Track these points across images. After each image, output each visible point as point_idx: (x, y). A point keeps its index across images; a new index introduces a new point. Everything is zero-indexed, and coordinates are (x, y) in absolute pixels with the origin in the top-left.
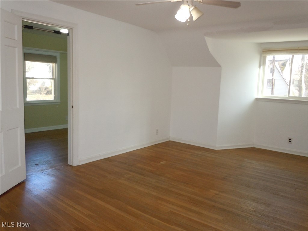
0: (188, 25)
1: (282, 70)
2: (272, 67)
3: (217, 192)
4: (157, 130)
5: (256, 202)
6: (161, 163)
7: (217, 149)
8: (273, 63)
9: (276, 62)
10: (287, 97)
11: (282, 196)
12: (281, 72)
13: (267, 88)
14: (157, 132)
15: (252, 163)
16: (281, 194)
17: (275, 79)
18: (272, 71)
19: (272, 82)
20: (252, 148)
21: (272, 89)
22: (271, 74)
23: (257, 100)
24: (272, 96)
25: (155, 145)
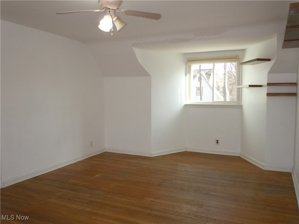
0: (112, 35)
1: (208, 78)
2: (199, 76)
3: (152, 199)
4: (91, 142)
5: (190, 204)
6: (95, 176)
7: (152, 156)
8: (200, 72)
9: (203, 71)
10: (212, 102)
11: (213, 195)
12: (207, 80)
13: (196, 95)
14: (91, 145)
15: (185, 166)
16: (213, 193)
17: (202, 87)
18: (200, 79)
19: (200, 90)
20: (184, 152)
21: (201, 95)
22: (199, 82)
23: (186, 106)
24: (201, 101)
25: (89, 158)
